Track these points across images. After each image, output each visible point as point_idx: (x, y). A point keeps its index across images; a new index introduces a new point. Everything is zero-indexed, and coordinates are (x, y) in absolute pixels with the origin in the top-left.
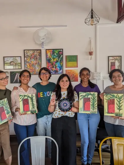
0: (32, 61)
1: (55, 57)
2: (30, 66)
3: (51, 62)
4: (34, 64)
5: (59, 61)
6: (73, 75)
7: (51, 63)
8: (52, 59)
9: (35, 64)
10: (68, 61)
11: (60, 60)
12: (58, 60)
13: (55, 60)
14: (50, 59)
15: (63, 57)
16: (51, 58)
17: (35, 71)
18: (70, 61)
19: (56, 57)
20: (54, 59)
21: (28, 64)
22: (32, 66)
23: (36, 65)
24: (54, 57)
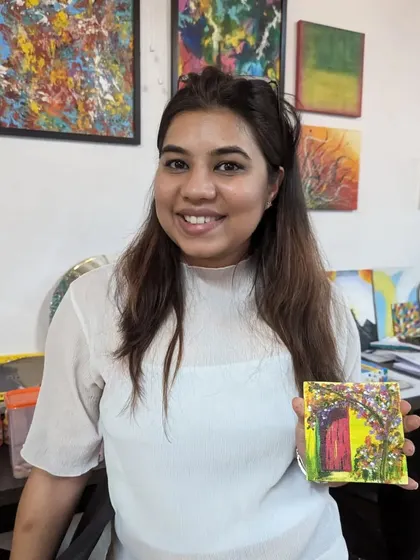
0: (63, 16)
1: (233, 12)
2: (39, 52)
3: (210, 47)
4: (80, 44)
5: (260, 51)
6: (337, 166)
7: (210, 58)
8: (217, 31)
9: (89, 45)
10: (311, 61)
11: (264, 43)
12: (251, 41)
13: (233, 40)
14: (203, 22)
15: (282, 26)
16: (209, 15)
17: (87, 108)
18: (326, 63)
19: (243, 15)
20: (227, 27)
21: (20, 33)
22: (58, 56)
23: (92, 56)
24: (227, 16)
